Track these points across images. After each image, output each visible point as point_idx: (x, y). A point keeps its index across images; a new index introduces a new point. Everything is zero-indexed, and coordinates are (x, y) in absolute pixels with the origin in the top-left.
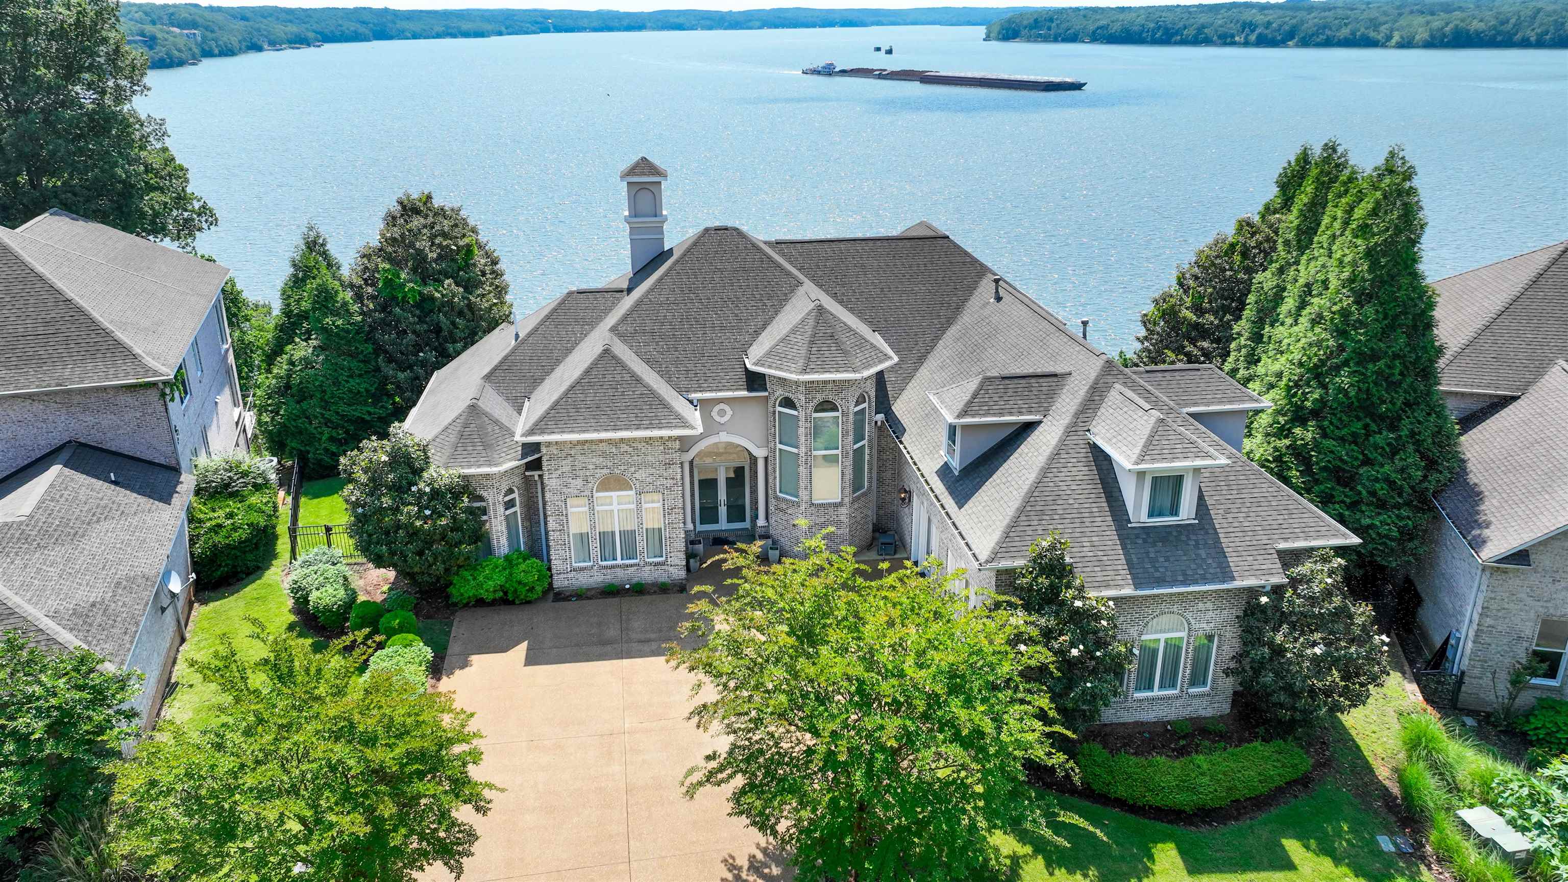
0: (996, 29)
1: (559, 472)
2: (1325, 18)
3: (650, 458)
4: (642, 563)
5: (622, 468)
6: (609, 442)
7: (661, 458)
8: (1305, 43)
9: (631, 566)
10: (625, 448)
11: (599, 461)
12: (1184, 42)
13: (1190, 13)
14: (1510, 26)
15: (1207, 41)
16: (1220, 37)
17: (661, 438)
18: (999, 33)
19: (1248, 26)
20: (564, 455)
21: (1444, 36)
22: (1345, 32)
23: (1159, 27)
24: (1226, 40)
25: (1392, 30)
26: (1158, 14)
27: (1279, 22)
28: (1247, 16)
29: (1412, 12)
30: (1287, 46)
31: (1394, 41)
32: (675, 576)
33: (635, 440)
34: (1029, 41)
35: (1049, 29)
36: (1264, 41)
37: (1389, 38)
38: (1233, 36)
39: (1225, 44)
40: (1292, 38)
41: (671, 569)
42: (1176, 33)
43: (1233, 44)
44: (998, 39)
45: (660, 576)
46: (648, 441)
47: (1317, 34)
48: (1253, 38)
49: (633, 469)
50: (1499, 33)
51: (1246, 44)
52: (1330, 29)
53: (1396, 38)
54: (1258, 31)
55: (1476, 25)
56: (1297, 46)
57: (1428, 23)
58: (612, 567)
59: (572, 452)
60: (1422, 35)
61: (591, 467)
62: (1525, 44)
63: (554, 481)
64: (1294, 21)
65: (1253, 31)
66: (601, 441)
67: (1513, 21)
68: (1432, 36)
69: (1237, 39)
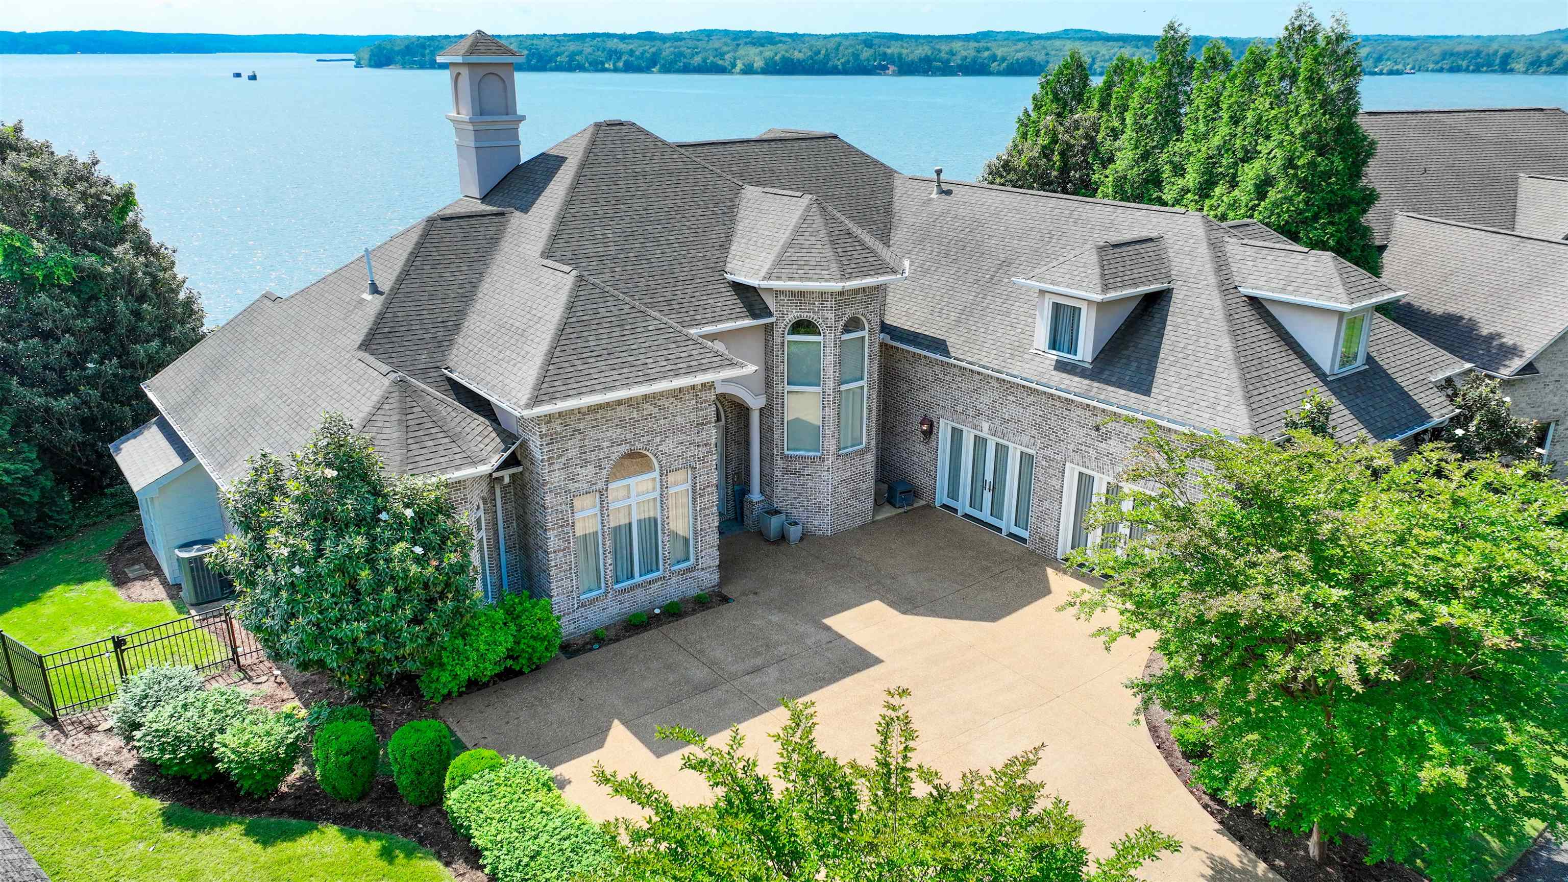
0: (366, 55)
1: (563, 460)
2: (679, 47)
3: (679, 419)
4: (667, 574)
5: (645, 439)
6: (629, 402)
7: (692, 417)
8: (667, 69)
9: (655, 581)
10: (649, 408)
11: (615, 433)
12: (559, 68)
13: (559, 41)
14: (821, 56)
15: (581, 68)
16: (590, 64)
17: (693, 387)
18: (370, 60)
19: (614, 54)
20: (570, 431)
21: (775, 64)
22: (697, 60)
23: (533, 54)
24: (597, 67)
25: (735, 59)
26: (529, 42)
27: (641, 49)
28: (612, 44)
29: (746, 44)
30: (653, 72)
31: (738, 68)
32: (707, 584)
33: (661, 395)
34: (404, 68)
35: (423, 55)
36: (629, 68)
37: (734, 65)
38: (603, 63)
39: (597, 71)
40: (655, 65)
41: (702, 574)
42: (550, 61)
43: (605, 70)
44: (371, 66)
45: (689, 588)
46: (678, 393)
47: (674, 62)
48: (620, 64)
49: (658, 439)
50: (815, 62)
51: (616, 70)
52: (685, 57)
53: (739, 66)
54: (624, 58)
55: (797, 55)
56: (660, 72)
57: (761, 52)
58: (632, 588)
59: (581, 426)
60: (759, 64)
61: (605, 444)
62: (835, 71)
63: (557, 473)
64: (653, 50)
65: (619, 58)
66: (619, 403)
67: (823, 52)
68: (767, 64)
69: (607, 66)
